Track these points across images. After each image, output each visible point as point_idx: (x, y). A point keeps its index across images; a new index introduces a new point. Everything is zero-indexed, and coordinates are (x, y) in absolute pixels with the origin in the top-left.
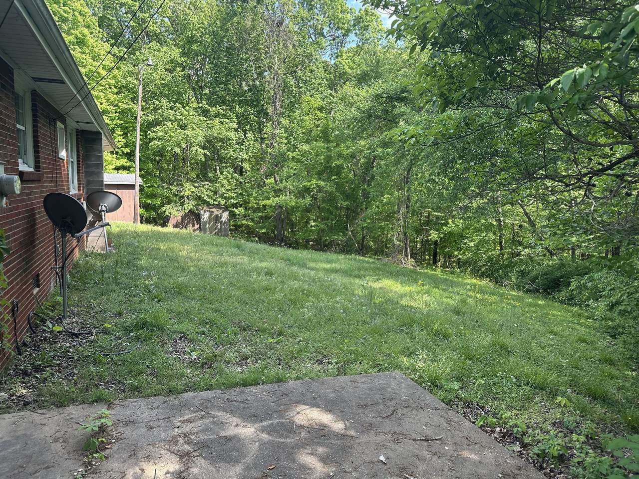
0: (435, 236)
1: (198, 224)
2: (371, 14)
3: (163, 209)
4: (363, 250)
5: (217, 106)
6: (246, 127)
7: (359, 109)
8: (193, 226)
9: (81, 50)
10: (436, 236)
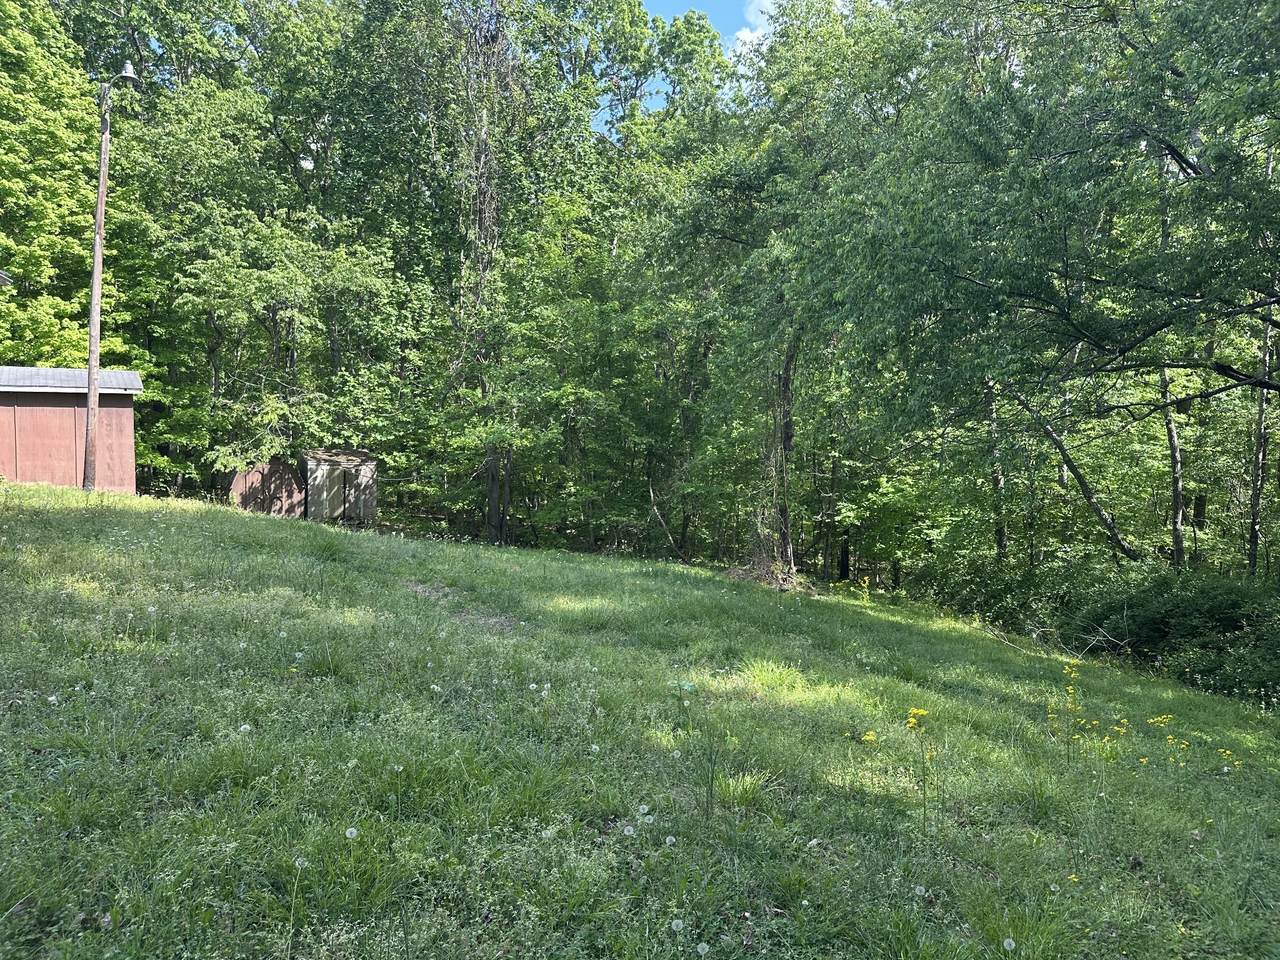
0: (849, 514)
1: (300, 492)
2: (697, 28)
3: (211, 455)
4: (685, 548)
5: (344, 217)
6: (416, 268)
7: (670, 211)
8: (290, 496)
9: (12, 82)
10: (852, 514)
